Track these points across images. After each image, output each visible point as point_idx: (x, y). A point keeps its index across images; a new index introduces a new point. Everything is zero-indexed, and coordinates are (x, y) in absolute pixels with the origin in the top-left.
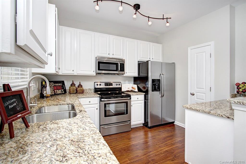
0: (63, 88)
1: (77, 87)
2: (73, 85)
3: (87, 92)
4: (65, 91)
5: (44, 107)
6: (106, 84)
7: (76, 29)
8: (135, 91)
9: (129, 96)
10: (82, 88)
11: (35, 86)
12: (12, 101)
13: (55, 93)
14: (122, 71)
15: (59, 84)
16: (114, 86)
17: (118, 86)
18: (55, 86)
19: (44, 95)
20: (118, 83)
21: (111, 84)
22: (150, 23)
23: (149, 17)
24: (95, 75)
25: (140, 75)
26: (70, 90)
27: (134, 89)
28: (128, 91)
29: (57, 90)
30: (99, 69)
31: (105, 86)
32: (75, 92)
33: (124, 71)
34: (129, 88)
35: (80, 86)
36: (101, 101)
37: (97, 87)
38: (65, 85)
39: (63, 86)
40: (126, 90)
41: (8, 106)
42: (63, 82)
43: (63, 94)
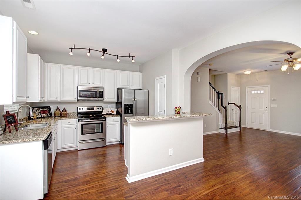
0: (49, 112)
1: (62, 111)
2: (58, 109)
3: (71, 116)
4: (51, 114)
5: (29, 125)
6: (88, 109)
7: (60, 64)
8: (113, 114)
9: (105, 118)
10: (65, 112)
11: (24, 111)
12: (10, 118)
13: (42, 116)
14: (101, 97)
15: (46, 109)
16: (96, 110)
17: (99, 110)
18: (42, 110)
19: (32, 118)
20: (99, 108)
21: (93, 109)
22: (118, 60)
23: (117, 56)
24: (77, 101)
25: (119, 100)
26: (55, 113)
27: (113, 112)
28: (108, 114)
29: (44, 113)
30: (80, 97)
31: (87, 110)
32: (60, 115)
33: (103, 97)
34: (108, 112)
35: (64, 110)
36: (78, 122)
37: (79, 111)
38: (51, 110)
39: (49, 111)
40: (105, 113)
41: (8, 120)
42: (49, 108)
43: (49, 117)
